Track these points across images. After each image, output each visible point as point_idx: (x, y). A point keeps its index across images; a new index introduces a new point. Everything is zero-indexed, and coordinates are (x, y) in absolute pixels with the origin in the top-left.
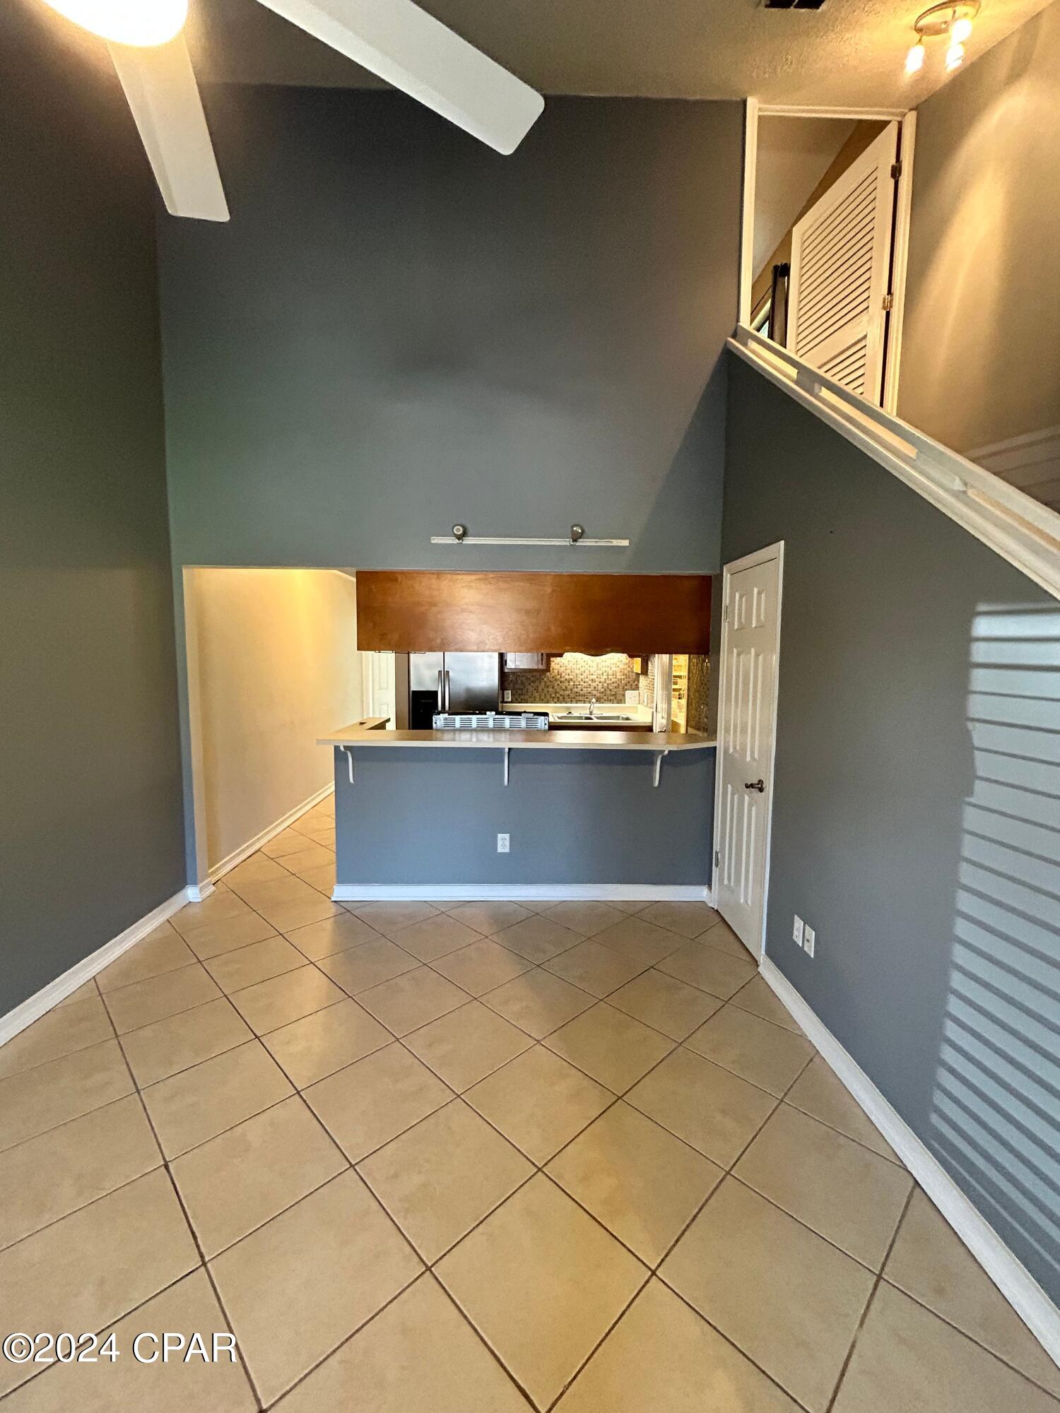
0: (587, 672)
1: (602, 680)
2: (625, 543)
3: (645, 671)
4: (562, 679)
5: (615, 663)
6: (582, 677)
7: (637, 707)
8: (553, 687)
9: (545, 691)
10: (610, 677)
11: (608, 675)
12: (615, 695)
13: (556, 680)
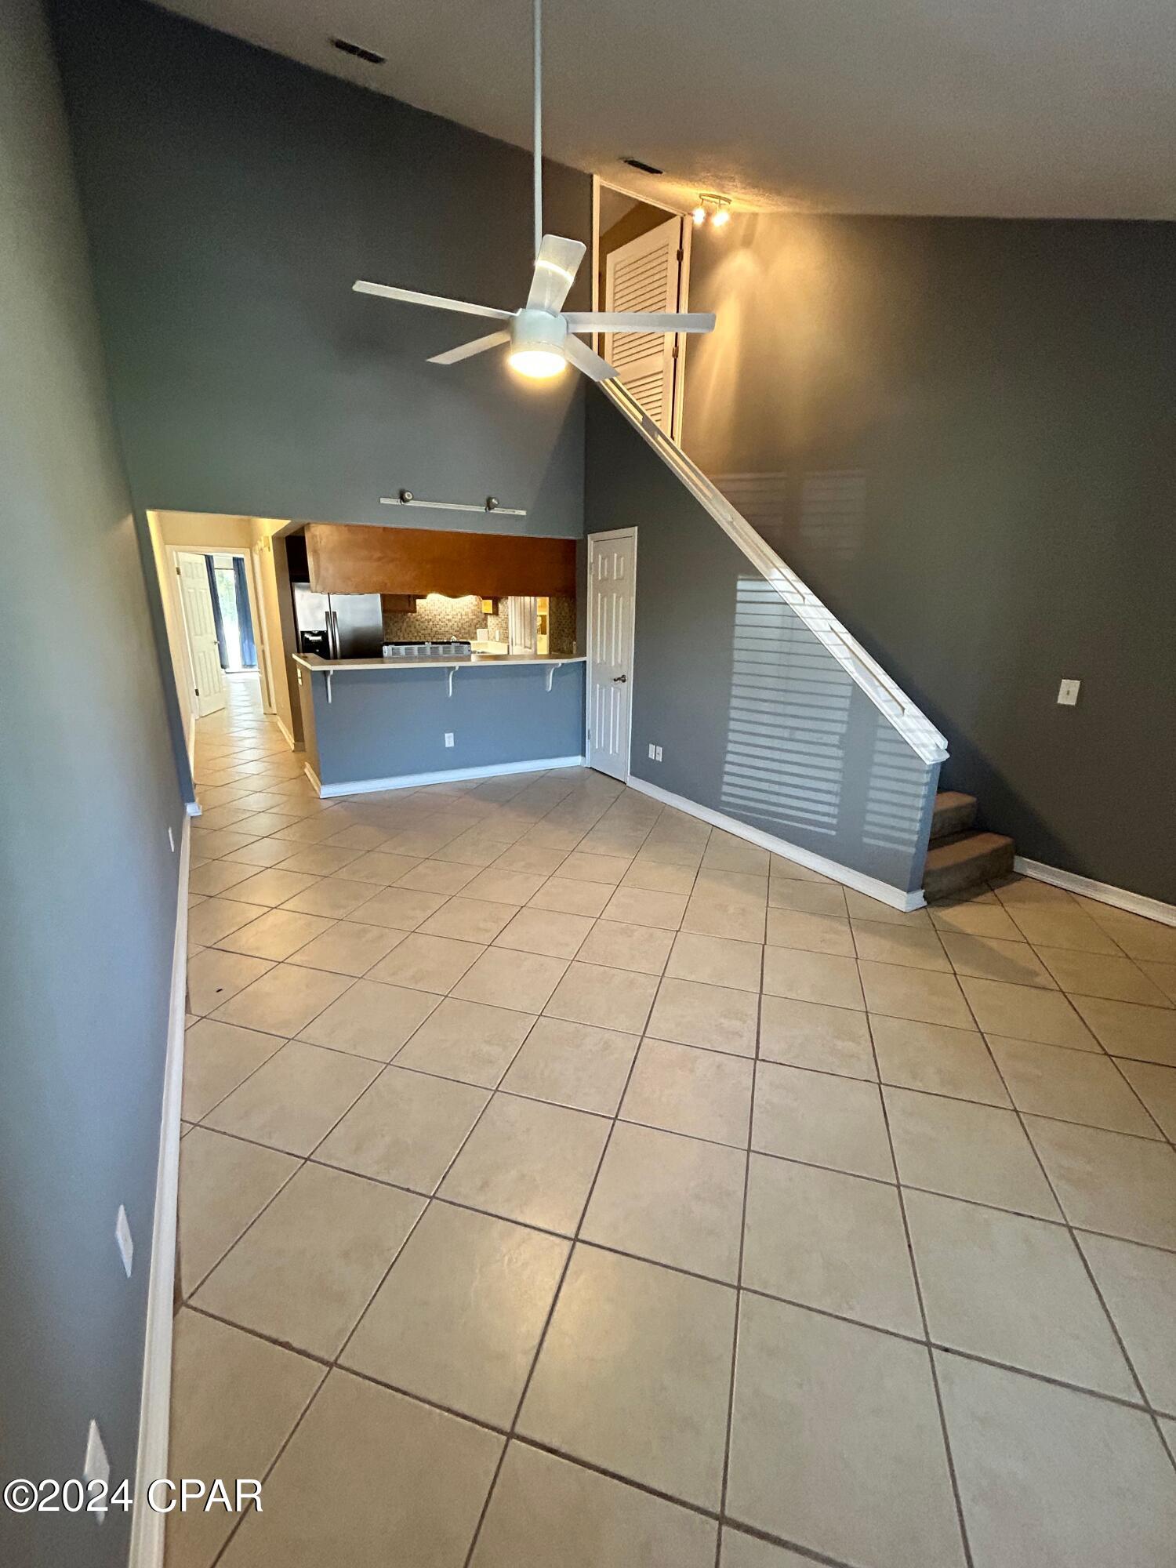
0: (444, 612)
1: (457, 620)
2: (523, 513)
3: (496, 613)
4: (423, 620)
5: (468, 603)
6: (440, 617)
7: (486, 644)
8: (415, 628)
9: (408, 631)
10: (463, 617)
11: (461, 615)
12: (469, 632)
13: (417, 620)
